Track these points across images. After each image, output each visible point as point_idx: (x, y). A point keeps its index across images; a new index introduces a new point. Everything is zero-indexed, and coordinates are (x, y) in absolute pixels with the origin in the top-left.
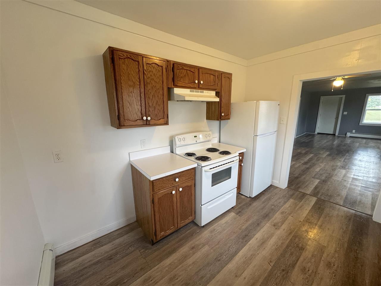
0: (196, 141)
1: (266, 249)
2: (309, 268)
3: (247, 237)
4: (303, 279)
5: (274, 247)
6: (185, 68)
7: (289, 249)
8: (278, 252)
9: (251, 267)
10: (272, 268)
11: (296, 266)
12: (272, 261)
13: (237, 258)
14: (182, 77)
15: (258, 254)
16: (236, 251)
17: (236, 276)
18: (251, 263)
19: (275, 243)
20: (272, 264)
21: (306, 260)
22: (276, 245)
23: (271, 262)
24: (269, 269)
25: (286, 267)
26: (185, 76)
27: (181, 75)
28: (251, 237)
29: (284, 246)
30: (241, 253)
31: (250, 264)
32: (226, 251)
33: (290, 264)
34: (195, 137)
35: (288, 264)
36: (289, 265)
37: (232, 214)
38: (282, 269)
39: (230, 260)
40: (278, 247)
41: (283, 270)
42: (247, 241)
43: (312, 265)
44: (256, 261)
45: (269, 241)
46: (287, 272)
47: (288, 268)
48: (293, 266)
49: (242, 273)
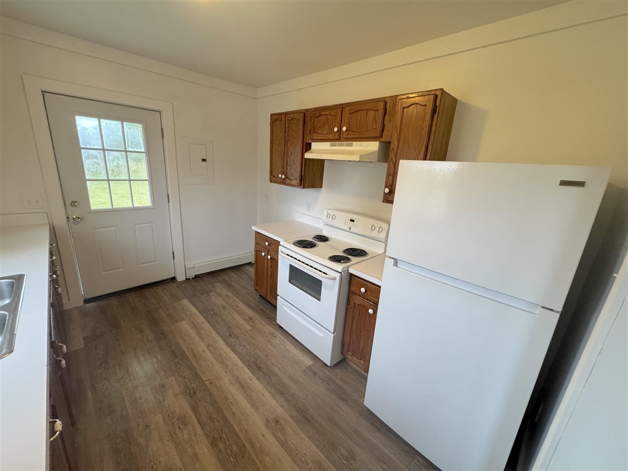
0: (350, 228)
1: (231, 385)
2: (182, 431)
3: (257, 369)
4: (175, 411)
5: (230, 397)
6: (323, 113)
7: (221, 419)
8: (221, 398)
9: (214, 360)
10: (203, 381)
11: (192, 413)
12: (212, 385)
13: (228, 351)
14: (320, 127)
15: (226, 373)
16: (237, 351)
17: (209, 345)
18: (217, 362)
19: (237, 402)
20: (207, 383)
21: (195, 436)
22: (234, 403)
23: (211, 383)
24: (202, 377)
25: (198, 399)
26: (324, 124)
27: (320, 124)
28: (255, 373)
29: (228, 415)
30: (233, 355)
31: (216, 360)
32: (240, 342)
33: (198, 406)
34: (352, 221)
35: (200, 404)
36: (197, 403)
37: (309, 362)
38: (198, 392)
39: (227, 344)
40: (230, 403)
41: (195, 393)
42: (249, 366)
43: (184, 440)
44: (217, 367)
45: (242, 395)
46: (190, 396)
47: (195, 401)
48: (194, 409)
49: (209, 351)
